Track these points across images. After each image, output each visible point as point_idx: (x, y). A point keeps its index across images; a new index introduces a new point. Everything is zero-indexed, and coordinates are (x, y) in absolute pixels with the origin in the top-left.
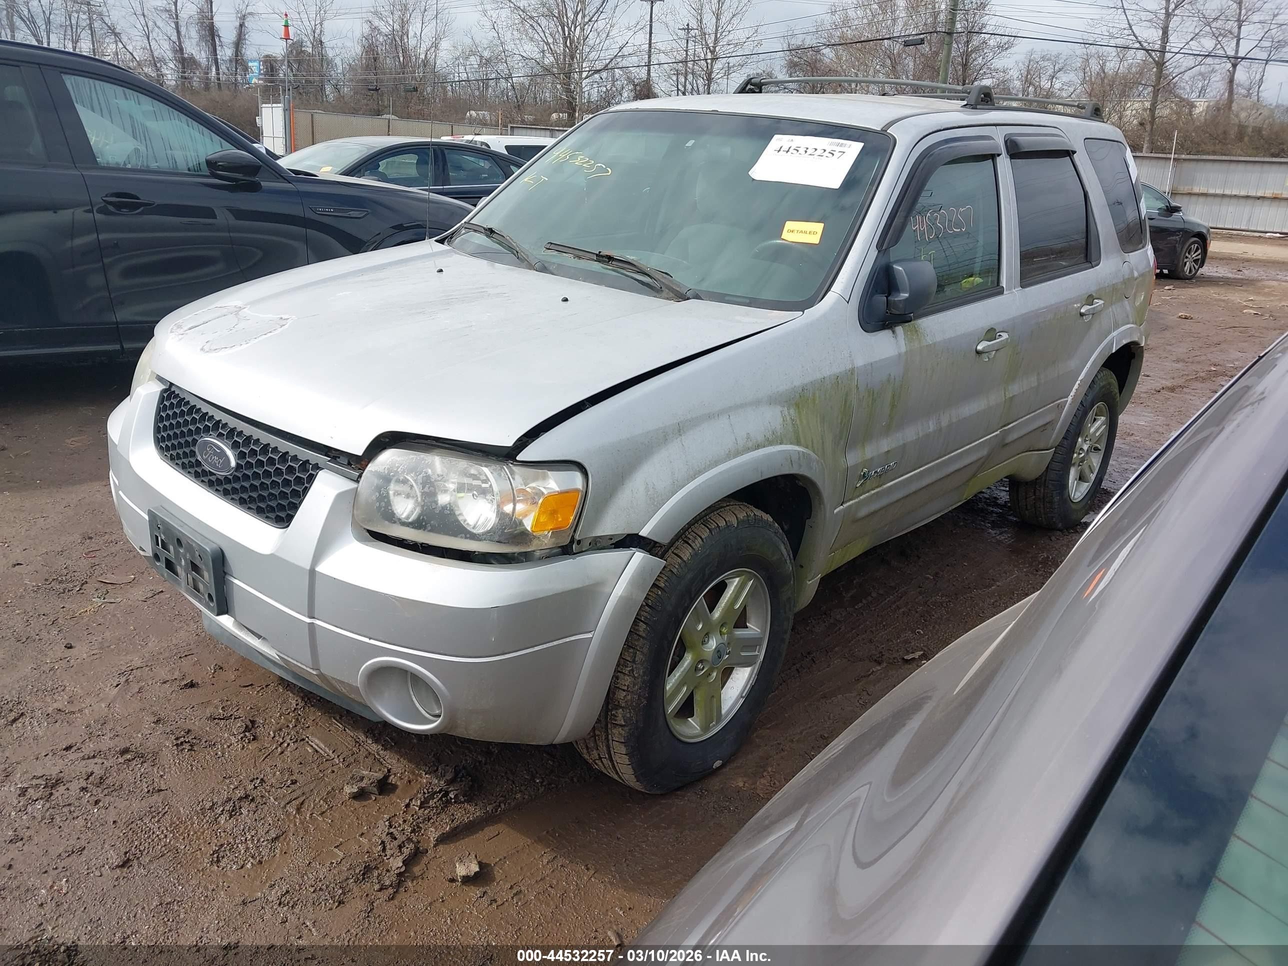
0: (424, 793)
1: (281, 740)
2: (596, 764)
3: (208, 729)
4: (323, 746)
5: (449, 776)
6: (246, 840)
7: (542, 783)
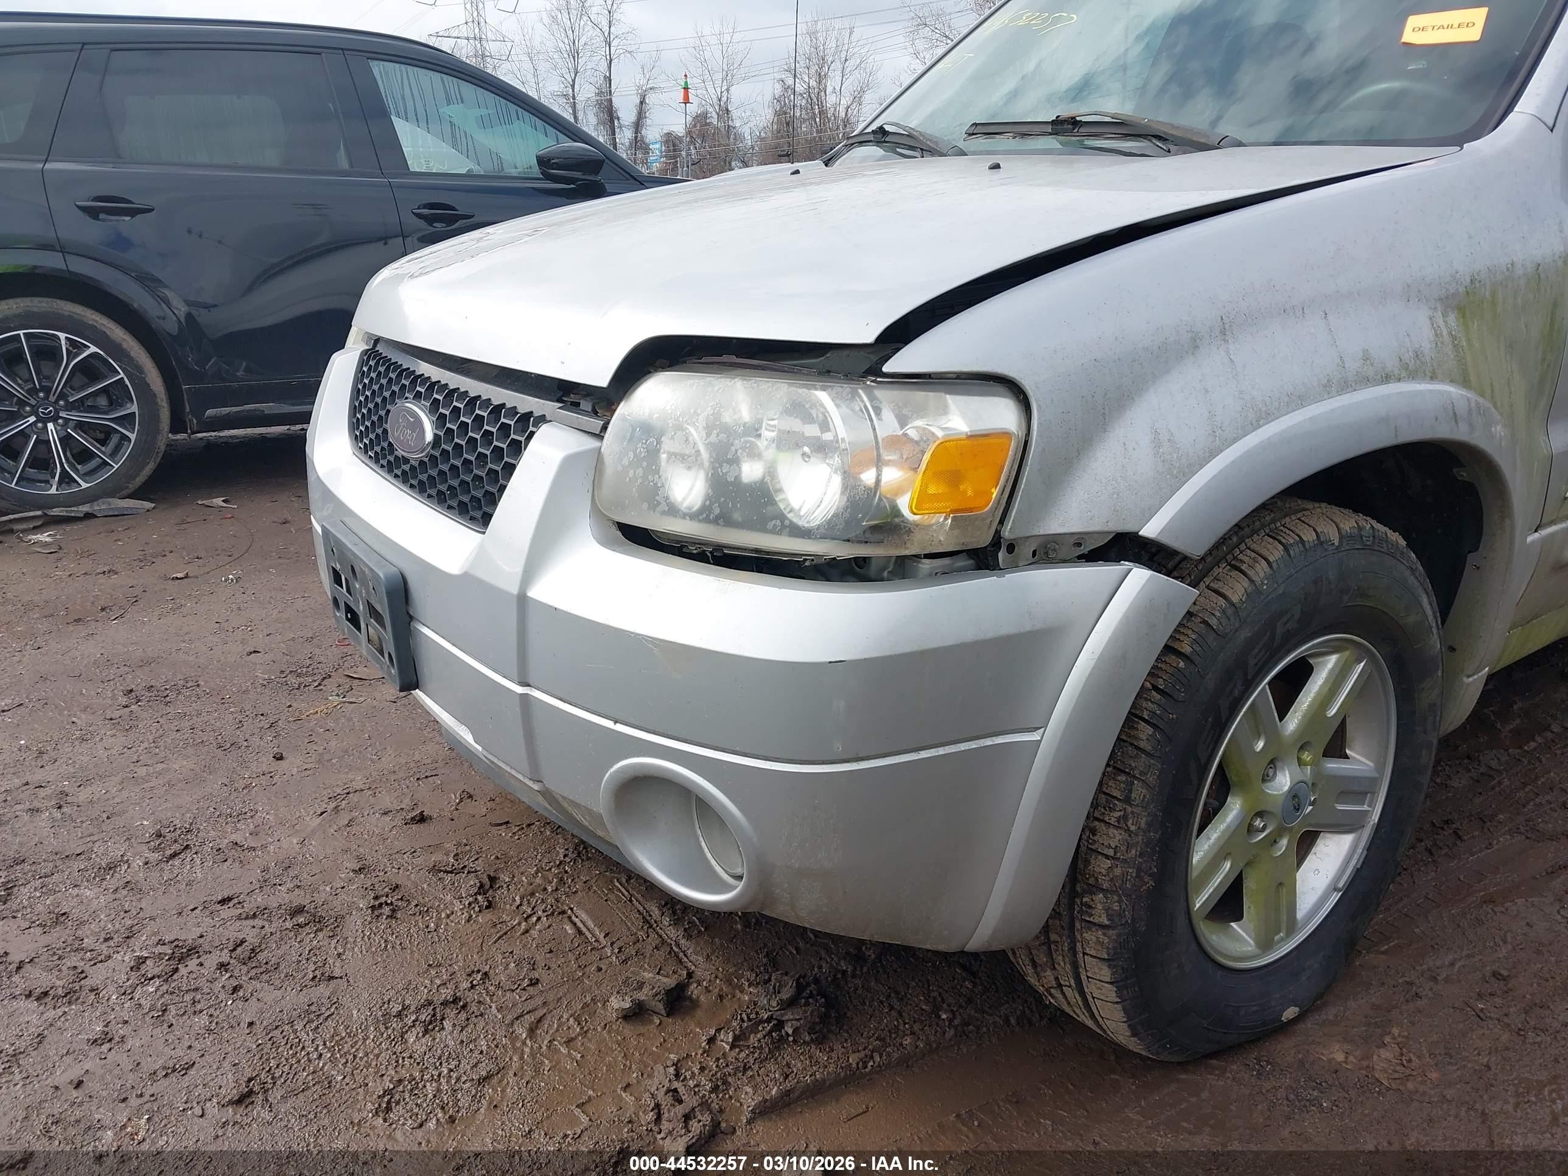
0: (742, 1020)
1: (529, 911)
2: (1051, 994)
3: (425, 886)
4: (591, 924)
5: (786, 994)
6: (439, 1075)
7: (951, 1021)
